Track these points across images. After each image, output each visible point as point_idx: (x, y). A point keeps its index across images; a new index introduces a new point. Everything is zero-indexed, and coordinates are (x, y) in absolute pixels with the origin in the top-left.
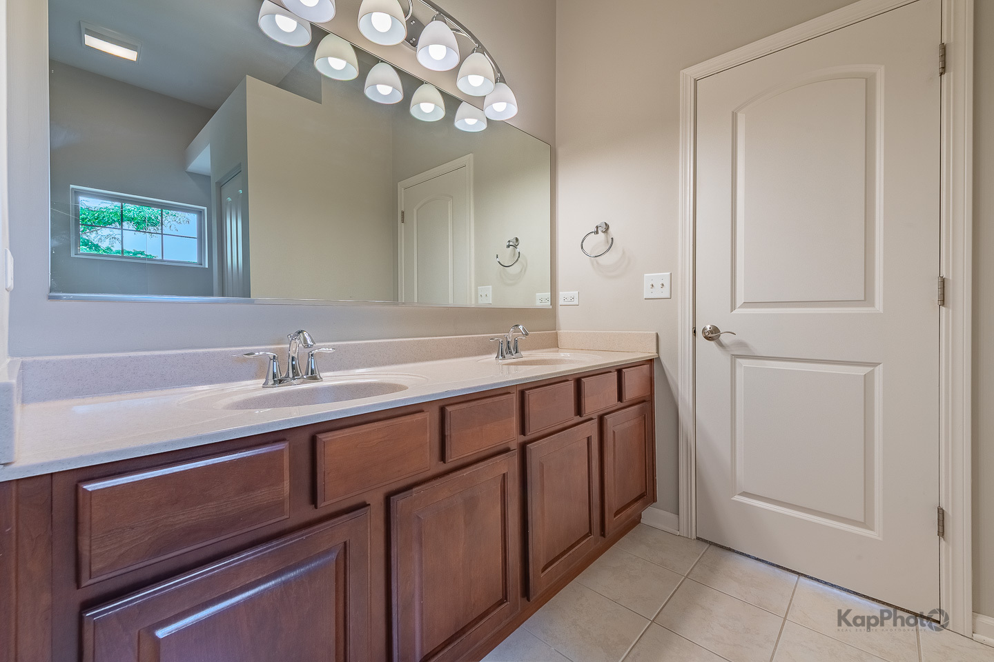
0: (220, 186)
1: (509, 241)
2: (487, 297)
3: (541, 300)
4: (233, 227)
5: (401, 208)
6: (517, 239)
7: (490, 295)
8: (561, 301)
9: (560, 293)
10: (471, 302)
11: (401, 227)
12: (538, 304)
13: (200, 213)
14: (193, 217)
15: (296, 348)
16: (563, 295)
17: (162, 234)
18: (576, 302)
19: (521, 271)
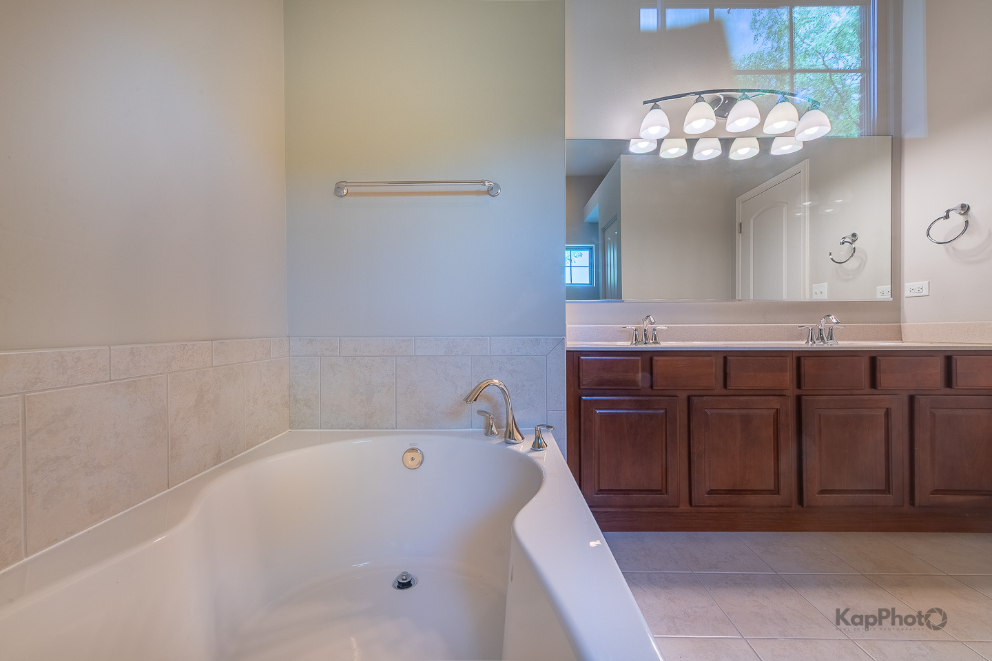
0: (604, 230)
1: (844, 238)
2: (822, 293)
3: (883, 292)
4: (611, 256)
5: (739, 219)
6: (854, 235)
7: (825, 291)
8: (907, 293)
9: (906, 284)
10: (806, 297)
11: (739, 237)
12: (879, 297)
13: (591, 249)
14: (586, 253)
15: (646, 325)
16: (910, 287)
17: (571, 267)
18: (925, 292)
19: (860, 265)
